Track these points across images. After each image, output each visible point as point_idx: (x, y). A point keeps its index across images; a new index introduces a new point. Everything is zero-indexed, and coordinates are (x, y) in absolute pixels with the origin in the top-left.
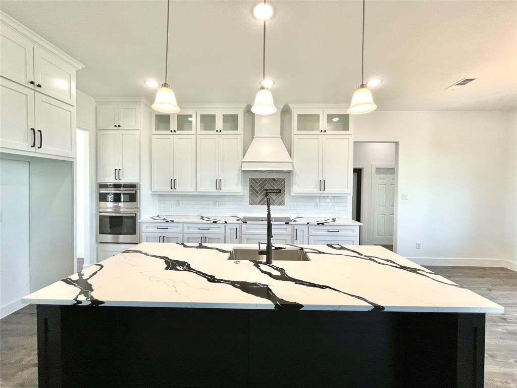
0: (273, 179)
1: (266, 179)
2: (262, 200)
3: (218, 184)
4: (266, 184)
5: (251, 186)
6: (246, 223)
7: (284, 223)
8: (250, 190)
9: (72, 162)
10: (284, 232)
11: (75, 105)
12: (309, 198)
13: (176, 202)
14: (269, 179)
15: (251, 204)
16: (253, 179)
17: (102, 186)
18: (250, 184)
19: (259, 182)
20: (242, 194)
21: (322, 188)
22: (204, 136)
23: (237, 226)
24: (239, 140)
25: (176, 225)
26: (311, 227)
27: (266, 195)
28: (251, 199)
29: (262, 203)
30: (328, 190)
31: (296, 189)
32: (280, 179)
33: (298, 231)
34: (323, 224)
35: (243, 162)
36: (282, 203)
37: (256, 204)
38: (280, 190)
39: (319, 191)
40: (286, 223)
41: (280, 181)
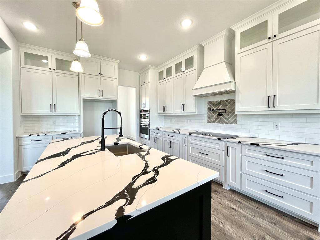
0: (227, 101)
1: (220, 101)
2: (217, 119)
3: (183, 107)
4: (220, 105)
5: (209, 108)
6: (190, 135)
7: (217, 138)
8: (208, 111)
9: (116, 101)
10: (218, 147)
11: (117, 78)
14: (223, 101)
15: (209, 122)
16: (210, 102)
17: (141, 111)
18: (208, 106)
19: (215, 104)
20: (196, 114)
21: (271, 105)
22: (177, 78)
23: (186, 136)
24: (195, 73)
25: (160, 132)
26: (243, 146)
27: (220, 115)
28: (209, 118)
29: (217, 121)
30: (281, 106)
31: (239, 108)
32: (232, 100)
33: (230, 149)
34: (258, 145)
35: (193, 90)
36: (234, 122)
37: (213, 123)
38: (225, 110)
39: (267, 109)
40: (219, 139)
41: (232, 102)
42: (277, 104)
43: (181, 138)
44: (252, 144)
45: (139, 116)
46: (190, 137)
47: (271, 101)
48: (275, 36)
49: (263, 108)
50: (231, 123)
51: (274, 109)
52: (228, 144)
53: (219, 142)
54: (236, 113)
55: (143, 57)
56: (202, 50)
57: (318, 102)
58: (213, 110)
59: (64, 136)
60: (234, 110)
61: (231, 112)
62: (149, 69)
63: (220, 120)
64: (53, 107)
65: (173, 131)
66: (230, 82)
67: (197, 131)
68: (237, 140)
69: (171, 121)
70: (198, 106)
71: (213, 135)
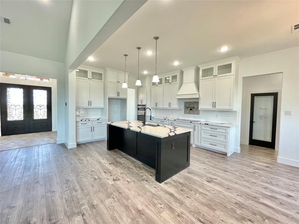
0: (195, 102)
1: (191, 102)
3: (170, 104)
4: (191, 104)
5: (185, 105)
6: (175, 120)
7: (189, 122)
8: (185, 107)
9: (126, 99)
10: (190, 126)
12: (206, 111)
13: (159, 112)
14: (193, 102)
15: (185, 113)
16: (186, 102)
17: (138, 105)
19: (188, 103)
20: (178, 109)
21: (214, 106)
22: (166, 86)
23: (173, 122)
24: (178, 85)
25: (155, 119)
26: (202, 125)
27: (191, 109)
28: (185, 111)
29: (189, 113)
30: (218, 107)
31: (201, 107)
32: (197, 102)
33: (196, 127)
34: (208, 124)
35: (177, 95)
36: (198, 114)
37: (187, 114)
38: (194, 107)
39: (212, 108)
40: (191, 122)
41: (197, 103)
42: (216, 106)
43: (169, 123)
44: (205, 124)
45: (137, 109)
46: (175, 122)
47: (214, 104)
48: (216, 76)
49: (210, 107)
50: (197, 114)
51: (215, 108)
52: (195, 124)
53: (191, 124)
54: (199, 109)
55: (145, 72)
56: (182, 73)
57: (230, 106)
58: (188, 107)
59: (98, 121)
60: (198, 107)
61: (197, 108)
62: (146, 78)
63: (191, 113)
64: (90, 103)
65: (164, 118)
66: (197, 94)
67: (178, 119)
68: (199, 123)
69: (160, 112)
70: (179, 104)
71: (188, 120)
